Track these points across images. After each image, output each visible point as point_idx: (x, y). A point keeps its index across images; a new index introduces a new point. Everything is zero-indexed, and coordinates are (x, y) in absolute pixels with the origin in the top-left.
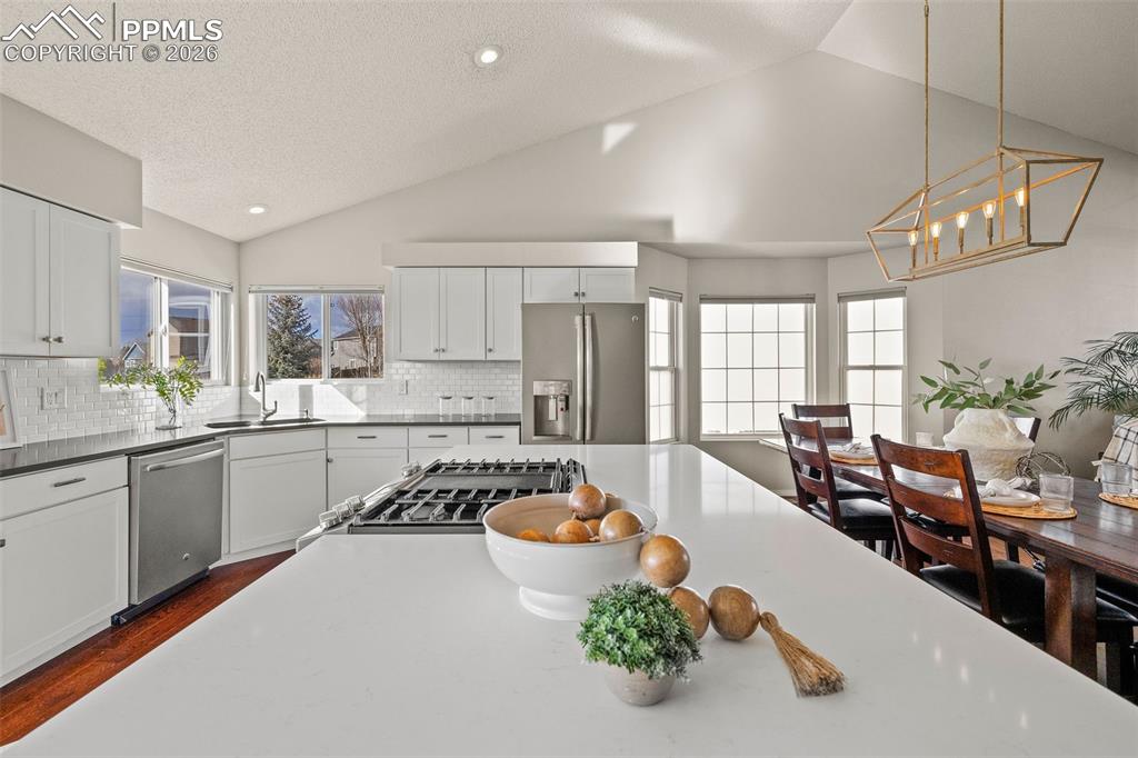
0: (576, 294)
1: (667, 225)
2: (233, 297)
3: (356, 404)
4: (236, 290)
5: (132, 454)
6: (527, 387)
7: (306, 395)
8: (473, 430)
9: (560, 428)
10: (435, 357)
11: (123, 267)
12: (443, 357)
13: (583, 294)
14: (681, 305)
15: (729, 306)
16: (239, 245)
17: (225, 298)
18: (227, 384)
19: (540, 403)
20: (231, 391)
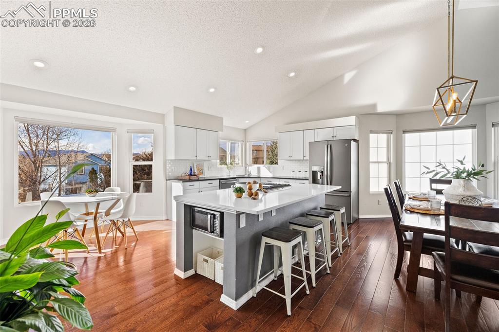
0: (333, 137)
1: (374, 106)
2: (244, 143)
3: (270, 172)
4: (245, 141)
5: (220, 179)
6: (310, 168)
7: (259, 169)
8: (296, 181)
9: (320, 181)
10: (289, 159)
11: (220, 140)
12: (291, 159)
13: (335, 137)
14: (392, 135)
15: (421, 133)
16: (245, 130)
17: (242, 144)
18: (242, 166)
19: (314, 173)
20: (243, 168)
